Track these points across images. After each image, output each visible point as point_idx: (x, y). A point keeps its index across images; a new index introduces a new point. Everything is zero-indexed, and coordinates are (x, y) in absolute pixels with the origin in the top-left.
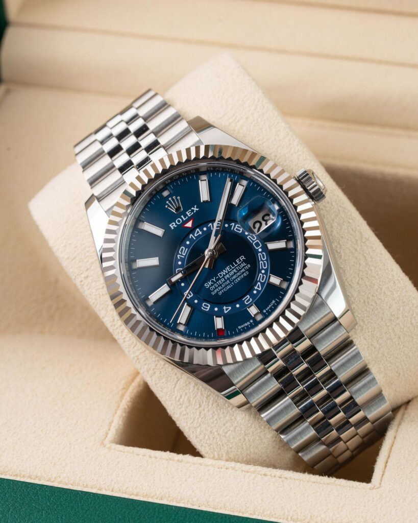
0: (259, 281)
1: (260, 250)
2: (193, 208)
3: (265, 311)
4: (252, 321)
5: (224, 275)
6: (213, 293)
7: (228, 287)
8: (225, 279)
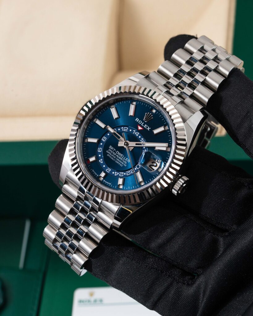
0: (119, 173)
1: (136, 169)
2: (148, 127)
3: (104, 181)
4: (98, 175)
5: (118, 154)
6: (107, 151)
7: (112, 158)
8: (116, 155)
